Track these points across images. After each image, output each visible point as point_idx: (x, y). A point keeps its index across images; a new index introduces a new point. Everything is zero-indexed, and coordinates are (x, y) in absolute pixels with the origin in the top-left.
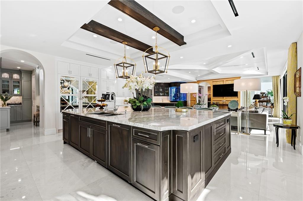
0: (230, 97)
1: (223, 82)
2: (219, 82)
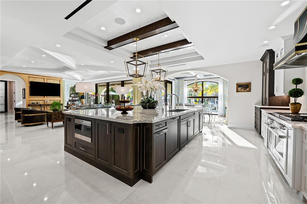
0: (52, 97)
1: (44, 80)
2: (38, 79)
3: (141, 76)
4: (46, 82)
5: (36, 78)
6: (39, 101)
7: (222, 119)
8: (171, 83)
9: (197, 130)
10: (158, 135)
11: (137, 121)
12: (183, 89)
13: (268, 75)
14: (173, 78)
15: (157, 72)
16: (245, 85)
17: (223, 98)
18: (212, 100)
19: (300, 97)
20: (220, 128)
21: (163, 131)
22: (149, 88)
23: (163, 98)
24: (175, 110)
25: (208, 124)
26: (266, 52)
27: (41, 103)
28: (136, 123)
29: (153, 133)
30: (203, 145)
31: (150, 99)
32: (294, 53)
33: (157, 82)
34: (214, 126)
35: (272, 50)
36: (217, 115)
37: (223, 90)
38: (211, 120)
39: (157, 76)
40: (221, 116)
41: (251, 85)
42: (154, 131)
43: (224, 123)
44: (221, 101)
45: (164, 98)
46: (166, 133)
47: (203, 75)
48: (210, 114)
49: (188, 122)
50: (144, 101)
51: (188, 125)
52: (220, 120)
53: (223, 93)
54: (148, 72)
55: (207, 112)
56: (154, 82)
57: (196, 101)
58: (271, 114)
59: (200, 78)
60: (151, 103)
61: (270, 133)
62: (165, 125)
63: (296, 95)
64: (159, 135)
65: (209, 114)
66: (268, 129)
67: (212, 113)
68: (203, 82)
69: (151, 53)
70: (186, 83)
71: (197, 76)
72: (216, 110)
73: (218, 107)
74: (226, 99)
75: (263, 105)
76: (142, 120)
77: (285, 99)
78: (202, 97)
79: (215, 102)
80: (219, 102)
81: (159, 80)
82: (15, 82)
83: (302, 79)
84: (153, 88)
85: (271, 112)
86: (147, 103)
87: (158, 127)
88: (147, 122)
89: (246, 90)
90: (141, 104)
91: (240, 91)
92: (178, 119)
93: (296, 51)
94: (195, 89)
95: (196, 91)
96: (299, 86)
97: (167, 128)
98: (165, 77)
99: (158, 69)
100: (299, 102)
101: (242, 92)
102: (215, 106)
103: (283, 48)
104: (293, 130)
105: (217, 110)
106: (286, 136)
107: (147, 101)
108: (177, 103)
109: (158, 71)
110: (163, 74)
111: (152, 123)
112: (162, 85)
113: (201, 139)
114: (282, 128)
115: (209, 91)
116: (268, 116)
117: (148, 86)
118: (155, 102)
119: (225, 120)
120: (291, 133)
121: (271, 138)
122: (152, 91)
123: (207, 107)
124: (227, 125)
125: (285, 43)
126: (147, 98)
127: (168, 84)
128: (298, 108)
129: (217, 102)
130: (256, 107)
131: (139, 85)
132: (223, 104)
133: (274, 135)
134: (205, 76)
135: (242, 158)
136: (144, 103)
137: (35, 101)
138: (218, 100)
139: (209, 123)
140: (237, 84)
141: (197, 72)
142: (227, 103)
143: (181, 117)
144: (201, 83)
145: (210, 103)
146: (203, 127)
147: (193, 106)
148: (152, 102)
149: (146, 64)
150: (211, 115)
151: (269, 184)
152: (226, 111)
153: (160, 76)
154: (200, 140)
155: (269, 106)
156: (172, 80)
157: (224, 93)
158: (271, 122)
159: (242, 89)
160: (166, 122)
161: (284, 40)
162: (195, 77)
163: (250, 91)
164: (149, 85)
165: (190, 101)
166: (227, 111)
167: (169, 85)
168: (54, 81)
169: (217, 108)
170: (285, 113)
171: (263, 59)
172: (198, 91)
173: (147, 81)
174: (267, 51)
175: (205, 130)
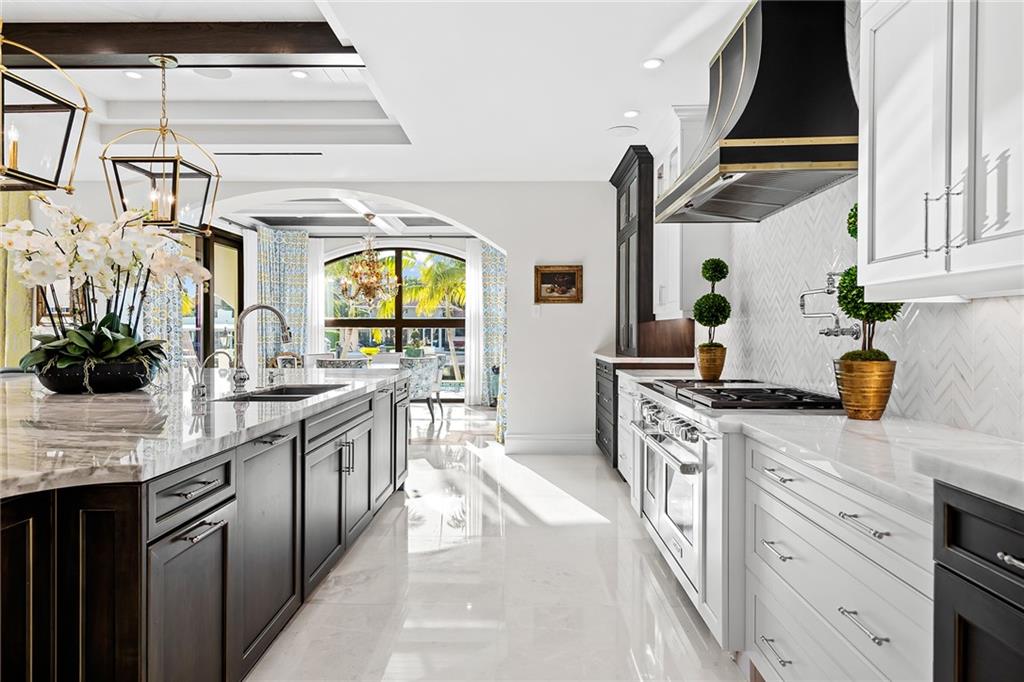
3: (34, 184)
7: (480, 417)
8: (237, 243)
9: (381, 482)
10: (182, 545)
11: (16, 480)
12: (303, 277)
13: (634, 240)
14: (247, 220)
15: (153, 176)
16: (563, 274)
17: (482, 327)
18: (436, 338)
19: (721, 323)
20: (479, 459)
21: (208, 519)
22: (101, 264)
23: (190, 326)
24: (273, 391)
25: (425, 447)
26: (630, 154)
28: (13, 492)
29: (144, 543)
30: (411, 550)
31: (104, 330)
32: (716, 170)
33: (152, 229)
34: (449, 453)
35: (644, 148)
36: (462, 401)
37: (485, 293)
38: (437, 425)
39: (154, 196)
40: (476, 406)
41: (582, 276)
42: (154, 528)
43: (489, 435)
44: (473, 341)
45: (193, 327)
46: (224, 529)
47: (402, 219)
48: (435, 401)
49: (340, 451)
50: (64, 348)
51: (345, 464)
52: (475, 425)
53: (481, 306)
54: (87, 166)
55: (421, 394)
56: (133, 229)
57: (364, 342)
58: (649, 385)
59: (390, 231)
60: (114, 355)
61: (648, 456)
62: (220, 482)
63: (713, 316)
64: (188, 543)
65: (427, 401)
66: (642, 443)
67: (443, 396)
68: (399, 251)
69: (106, 54)
70: (320, 252)
71: (373, 221)
72: (453, 378)
73: (462, 369)
74: (494, 330)
75: (619, 353)
76: (59, 471)
77: (682, 332)
78: (399, 323)
79: (452, 347)
80: (467, 344)
81: (170, 223)
83: (726, 262)
84: (125, 265)
85: (651, 380)
86: (86, 355)
87: (176, 501)
88: (102, 477)
89: (567, 295)
90: (40, 366)
91: (546, 300)
92: (294, 440)
93: (722, 162)
94: (365, 281)
95: (369, 291)
96: (721, 288)
97: (233, 498)
98: (208, 206)
99: (159, 154)
100: (720, 342)
101: (554, 302)
102: (450, 364)
103: (676, 149)
104: (721, 441)
105: (458, 381)
106: (702, 462)
107: (85, 346)
108: (271, 353)
109: (157, 168)
110: (191, 187)
111: (140, 483)
112: (186, 251)
113: (399, 524)
114: (689, 435)
115: (423, 294)
116: (642, 396)
117: (88, 247)
118: (146, 351)
119: (493, 424)
120: (716, 450)
121: (654, 478)
122: (122, 284)
123: (419, 369)
124: (503, 442)
125: (682, 130)
126: (87, 327)
127: (217, 247)
128: (718, 362)
129: (460, 346)
130: (598, 363)
131: (21, 243)
132: (482, 353)
133: (661, 463)
134: (409, 222)
135: (566, 574)
136: (62, 358)
138: (461, 333)
139: (429, 441)
140: (537, 269)
141: (377, 199)
142: (498, 349)
143: (308, 426)
144: (393, 253)
145: (431, 350)
146: (409, 462)
147: (360, 364)
148: (124, 348)
149: (72, 109)
150: (436, 405)
151: (649, 652)
152: (497, 384)
153: (171, 199)
154: (395, 532)
155: (639, 356)
156: (243, 227)
157: (485, 306)
158: (653, 417)
159: (553, 291)
160: (227, 466)
161: (682, 120)
162: (366, 221)
163: (578, 299)
164: (97, 248)
165: (335, 340)
166: (503, 381)
167: (223, 254)
169: (457, 373)
170: (688, 381)
171: (618, 180)
172: (380, 294)
173: (85, 219)
174: (632, 150)
175: (418, 475)
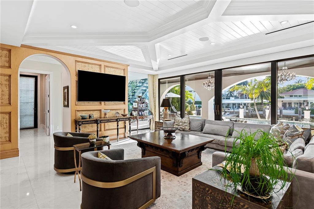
1: (100, 68)
2: (90, 66)
4: (103, 72)
5: (87, 65)
6: (92, 112)
27: (96, 115)
82: (49, 75)
137: (86, 112)
168: (116, 69)
